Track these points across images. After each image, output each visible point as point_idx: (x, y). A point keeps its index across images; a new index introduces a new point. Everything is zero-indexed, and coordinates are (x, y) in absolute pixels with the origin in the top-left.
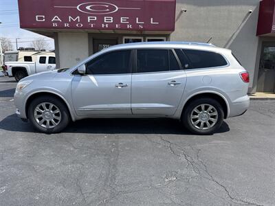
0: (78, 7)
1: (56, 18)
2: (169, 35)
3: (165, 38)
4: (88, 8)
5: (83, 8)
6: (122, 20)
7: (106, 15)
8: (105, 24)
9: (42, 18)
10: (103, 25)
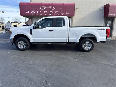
0: (40, 8)
1: (33, 12)
2: (72, 17)
3: (71, 19)
4: (44, 8)
5: (42, 8)
6: (56, 12)
7: (50, 11)
8: (50, 14)
9: (28, 12)
10: (49, 14)
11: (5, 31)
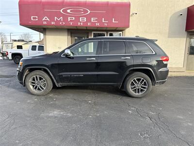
0: (61, 11)
2: (124, 30)
3: (121, 33)
4: (69, 11)
5: (65, 11)
6: (92, 20)
7: (81, 17)
9: (36, 18)
10: (79, 23)
11: (1, 55)
